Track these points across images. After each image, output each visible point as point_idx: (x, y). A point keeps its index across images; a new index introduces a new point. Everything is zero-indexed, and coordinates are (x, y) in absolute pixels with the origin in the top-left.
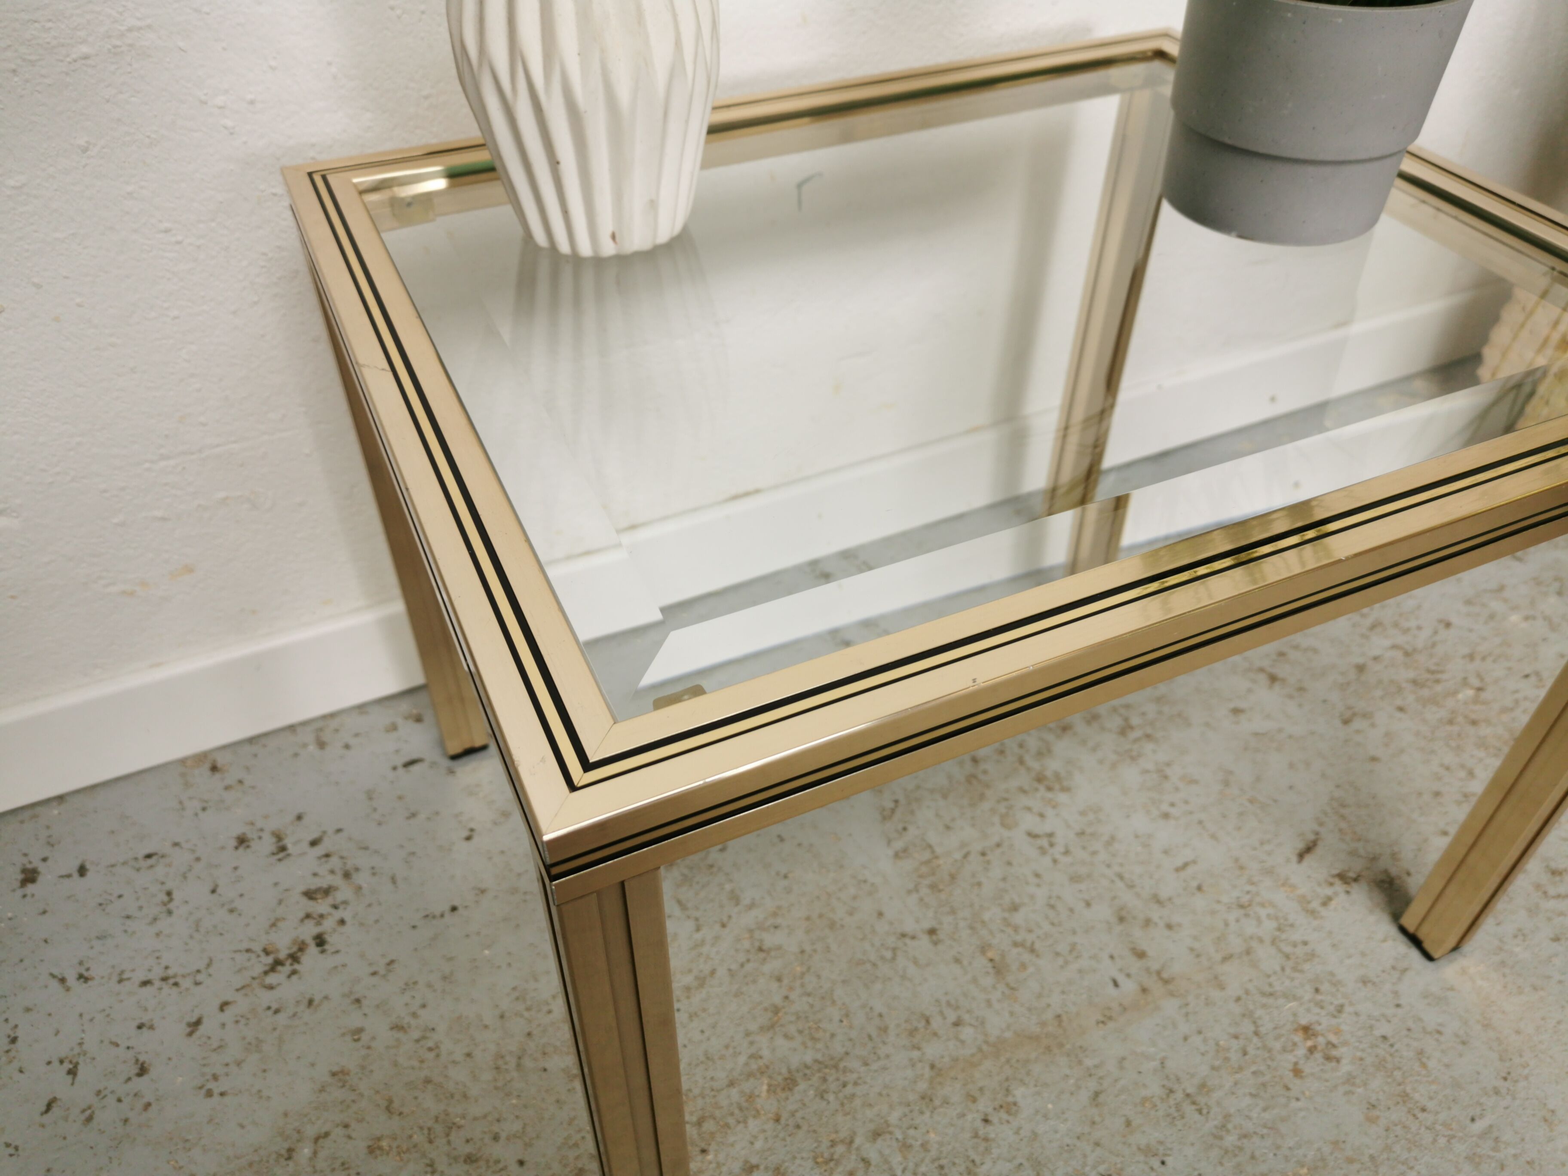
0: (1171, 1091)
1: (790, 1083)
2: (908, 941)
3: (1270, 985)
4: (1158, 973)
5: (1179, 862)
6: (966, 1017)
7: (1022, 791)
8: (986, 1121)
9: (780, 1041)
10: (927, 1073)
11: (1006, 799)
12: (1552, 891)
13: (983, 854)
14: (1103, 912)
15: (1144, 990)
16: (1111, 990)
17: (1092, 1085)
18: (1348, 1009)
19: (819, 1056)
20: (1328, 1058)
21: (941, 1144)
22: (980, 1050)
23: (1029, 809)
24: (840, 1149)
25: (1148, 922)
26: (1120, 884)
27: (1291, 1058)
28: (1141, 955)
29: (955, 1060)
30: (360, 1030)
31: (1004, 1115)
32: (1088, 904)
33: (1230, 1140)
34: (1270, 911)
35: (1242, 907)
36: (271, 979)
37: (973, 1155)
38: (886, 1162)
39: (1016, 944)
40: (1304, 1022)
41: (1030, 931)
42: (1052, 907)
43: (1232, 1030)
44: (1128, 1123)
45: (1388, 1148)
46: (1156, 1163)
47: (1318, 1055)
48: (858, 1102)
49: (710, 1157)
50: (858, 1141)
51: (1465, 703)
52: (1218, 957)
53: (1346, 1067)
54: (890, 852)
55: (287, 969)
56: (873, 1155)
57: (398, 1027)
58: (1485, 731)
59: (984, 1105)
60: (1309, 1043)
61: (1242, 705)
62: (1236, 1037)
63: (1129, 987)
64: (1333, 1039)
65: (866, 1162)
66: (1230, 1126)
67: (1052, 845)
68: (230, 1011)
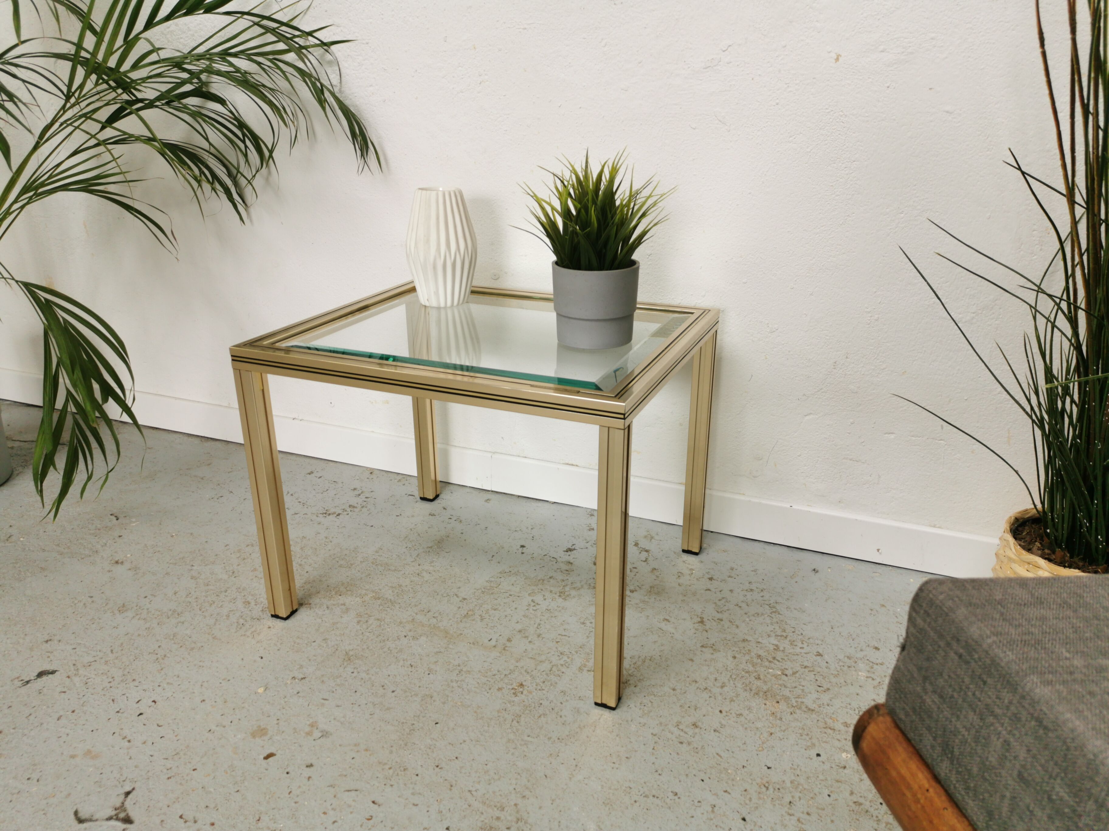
0: (459, 666)
1: (379, 599)
2: (455, 596)
3: (532, 671)
4: (506, 647)
5: (564, 633)
6: (439, 618)
7: (551, 592)
8: (405, 636)
9: (390, 591)
10: (410, 619)
11: (542, 590)
12: (681, 727)
13: (511, 595)
14: (519, 627)
15: (495, 646)
16: (486, 641)
17: (442, 650)
18: (544, 692)
19: (393, 599)
20: (514, 694)
21: (388, 632)
22: (430, 625)
23: (544, 596)
24: (366, 616)
25: (526, 637)
26: (536, 626)
27: (504, 686)
28: (509, 640)
29: (421, 622)
30: (319, 533)
31: (411, 639)
32: (518, 622)
33: (454, 684)
34: (568, 660)
35: (561, 653)
36: (319, 515)
37: (390, 639)
38: (371, 625)
39: (480, 615)
40: (524, 683)
41: (490, 616)
42: (506, 616)
43: (500, 669)
44: (436, 662)
45: (491, 719)
46: (428, 672)
47: (513, 691)
48: (385, 612)
49: (340, 597)
50: (373, 618)
51: (768, 673)
52: (530, 656)
53: (516, 699)
54: (487, 579)
55: (325, 515)
56: (370, 622)
57: (326, 538)
58: (759, 683)
59: (410, 634)
60: (516, 688)
61: (672, 620)
62: (498, 671)
63: (493, 643)
64: (525, 692)
65: (367, 621)
66: (459, 682)
67: (534, 606)
68: (305, 516)
